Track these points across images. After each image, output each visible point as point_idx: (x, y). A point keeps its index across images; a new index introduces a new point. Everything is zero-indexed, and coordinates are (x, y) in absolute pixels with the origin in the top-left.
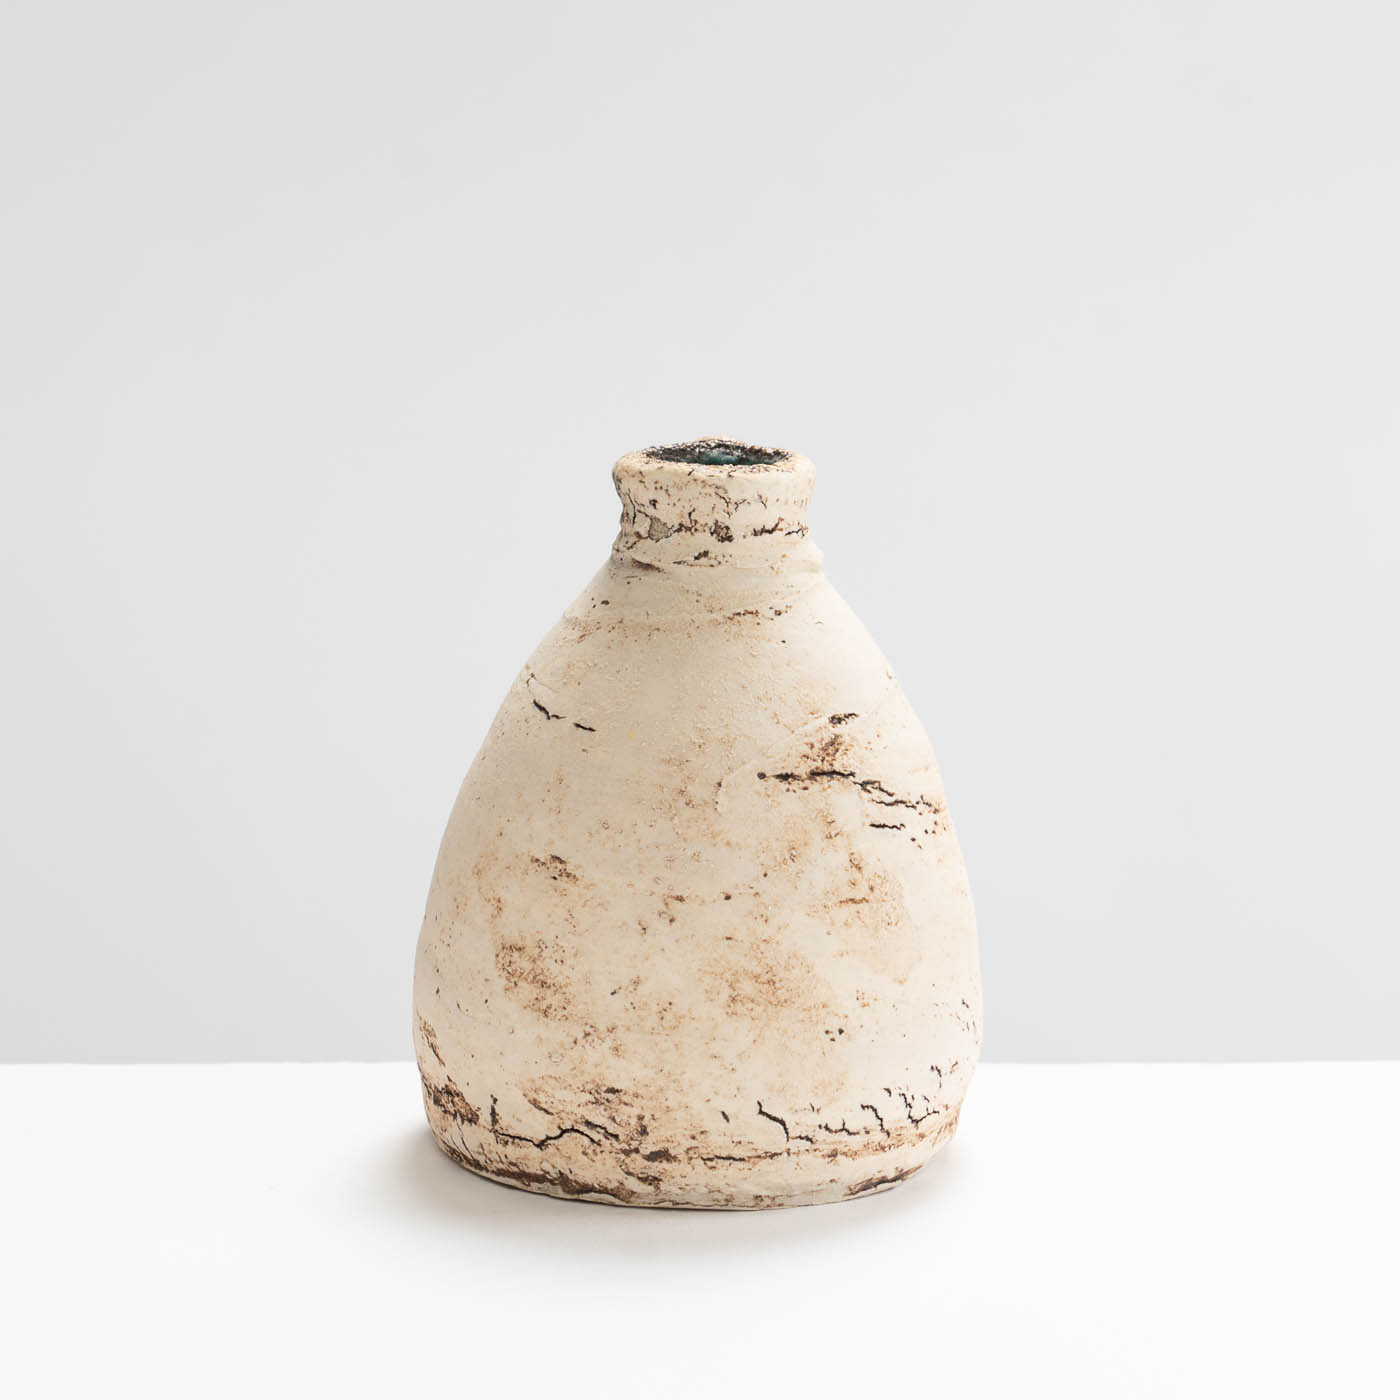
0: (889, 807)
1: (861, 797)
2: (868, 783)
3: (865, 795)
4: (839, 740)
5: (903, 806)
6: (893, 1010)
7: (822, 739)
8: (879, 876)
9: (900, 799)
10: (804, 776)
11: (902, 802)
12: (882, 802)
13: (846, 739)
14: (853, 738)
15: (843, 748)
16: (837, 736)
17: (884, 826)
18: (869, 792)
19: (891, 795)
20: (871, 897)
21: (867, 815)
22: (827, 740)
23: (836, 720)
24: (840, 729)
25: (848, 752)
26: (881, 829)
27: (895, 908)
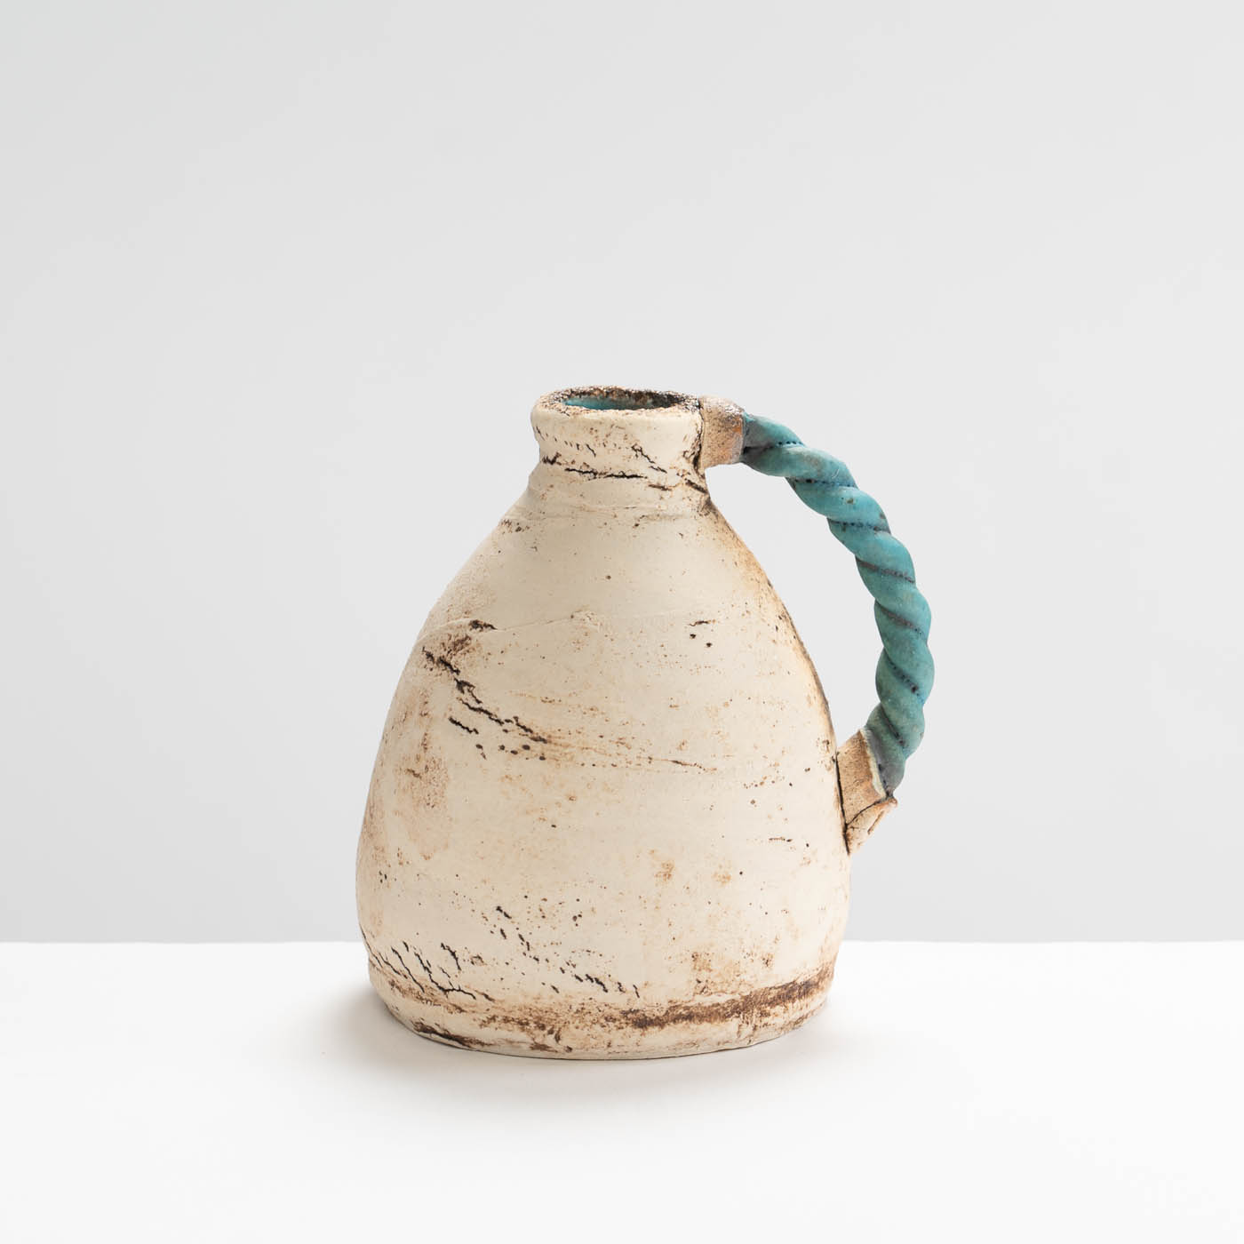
0: (472, 711)
1: (452, 692)
2: (466, 684)
3: (457, 693)
4: (468, 641)
5: (487, 716)
6: (417, 878)
7: (458, 636)
8: (434, 762)
9: (485, 709)
10: (436, 659)
11: (486, 712)
12: (467, 704)
13: (473, 643)
14: (479, 645)
15: (466, 648)
16: (467, 637)
17: (458, 724)
18: (463, 692)
19: (479, 702)
20: (424, 776)
21: (451, 710)
22: (460, 638)
23: (475, 624)
24: (474, 633)
25: (467, 654)
26: (454, 725)
27: (436, 794)
